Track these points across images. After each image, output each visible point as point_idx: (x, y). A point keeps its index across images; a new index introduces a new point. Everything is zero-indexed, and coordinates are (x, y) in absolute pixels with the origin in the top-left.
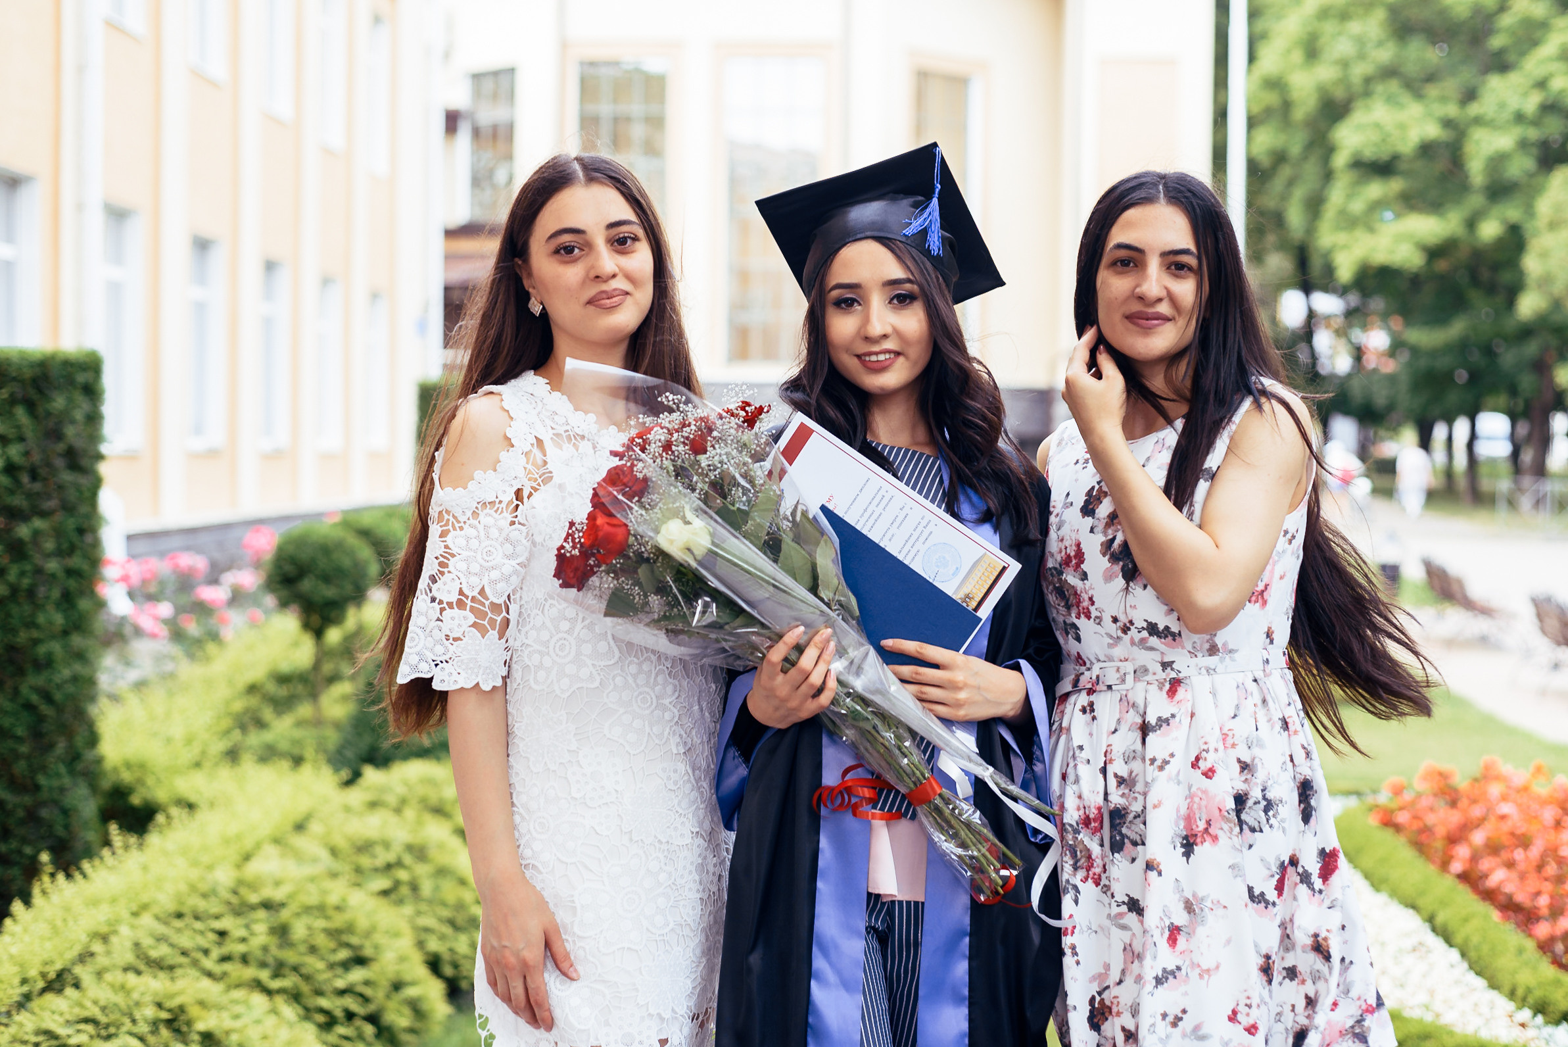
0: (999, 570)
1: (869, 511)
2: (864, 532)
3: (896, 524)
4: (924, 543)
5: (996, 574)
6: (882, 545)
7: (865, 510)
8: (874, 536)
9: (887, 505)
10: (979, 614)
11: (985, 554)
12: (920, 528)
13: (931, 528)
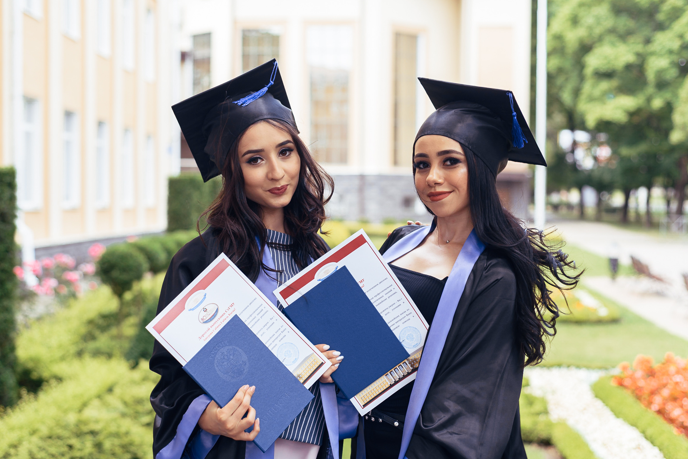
3: (266, 327)
4: (280, 341)
9: (263, 315)
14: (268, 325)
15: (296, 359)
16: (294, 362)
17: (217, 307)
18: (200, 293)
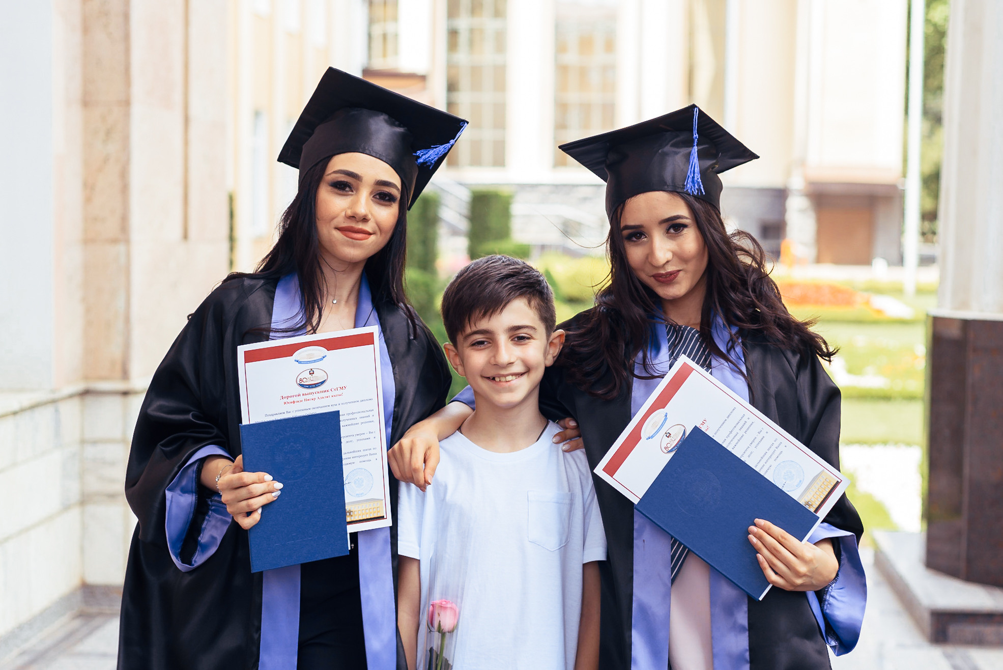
0: (833, 484)
1: (734, 433)
2: (729, 449)
3: (754, 444)
4: (775, 460)
5: (831, 487)
6: (743, 459)
7: (731, 432)
8: (737, 452)
10: (818, 515)
11: (823, 471)
12: (773, 448)
13: (781, 448)
14: (757, 441)
15: (800, 481)
16: (798, 486)
17: (684, 428)
18: (659, 414)
